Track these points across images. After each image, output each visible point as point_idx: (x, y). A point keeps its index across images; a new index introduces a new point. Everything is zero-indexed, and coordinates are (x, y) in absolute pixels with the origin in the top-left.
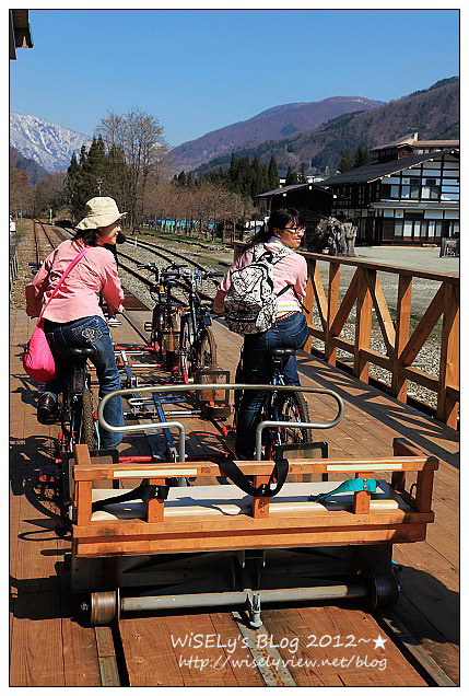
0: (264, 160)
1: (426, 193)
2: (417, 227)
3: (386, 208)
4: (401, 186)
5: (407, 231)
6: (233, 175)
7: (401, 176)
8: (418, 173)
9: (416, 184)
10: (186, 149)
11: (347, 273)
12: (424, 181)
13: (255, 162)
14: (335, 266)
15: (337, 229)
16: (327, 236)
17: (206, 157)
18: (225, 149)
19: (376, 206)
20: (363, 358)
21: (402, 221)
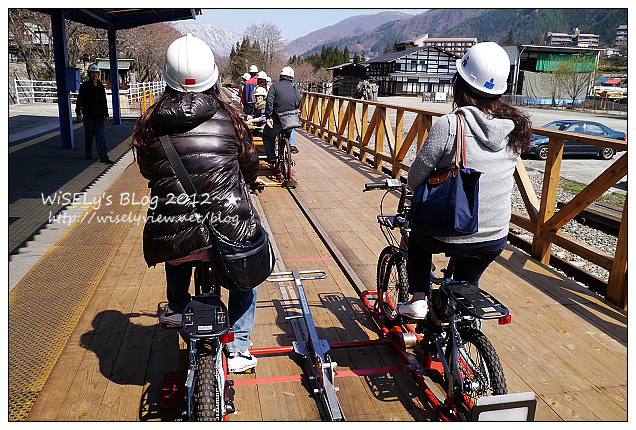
0: (341, 49)
1: (419, 68)
2: (415, 87)
3: (398, 76)
4: (406, 64)
5: (410, 89)
6: (324, 57)
7: (406, 59)
8: (415, 57)
9: (414, 63)
10: (298, 42)
11: (372, 109)
12: (419, 62)
13: (336, 50)
14: (365, 106)
15: (368, 87)
16: (363, 91)
17: (309, 47)
18: (321, 42)
19: (392, 75)
20: (379, 157)
21: (407, 83)
